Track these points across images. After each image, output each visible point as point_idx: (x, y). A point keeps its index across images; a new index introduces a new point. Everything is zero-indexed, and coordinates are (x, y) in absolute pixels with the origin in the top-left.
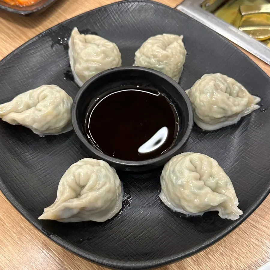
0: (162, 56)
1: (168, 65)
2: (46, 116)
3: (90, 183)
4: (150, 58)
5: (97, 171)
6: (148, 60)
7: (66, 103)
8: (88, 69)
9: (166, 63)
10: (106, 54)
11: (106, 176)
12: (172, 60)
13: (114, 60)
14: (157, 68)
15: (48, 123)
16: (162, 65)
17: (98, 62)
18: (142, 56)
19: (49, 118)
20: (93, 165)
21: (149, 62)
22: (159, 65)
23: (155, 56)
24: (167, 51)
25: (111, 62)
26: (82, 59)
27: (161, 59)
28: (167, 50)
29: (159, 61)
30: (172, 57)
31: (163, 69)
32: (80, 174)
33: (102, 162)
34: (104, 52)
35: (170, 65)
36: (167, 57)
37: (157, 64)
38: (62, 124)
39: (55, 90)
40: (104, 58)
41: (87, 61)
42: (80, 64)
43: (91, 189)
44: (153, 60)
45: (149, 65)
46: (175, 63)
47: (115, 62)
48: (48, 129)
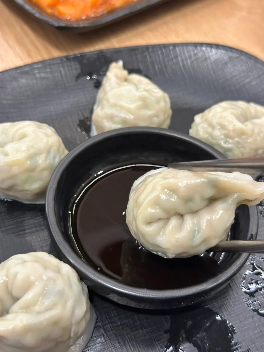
0: (234, 130)
1: (240, 146)
2: (11, 165)
3: (28, 297)
4: (213, 128)
5: (49, 279)
6: (210, 130)
7: (52, 155)
8: (111, 118)
9: (238, 143)
10: (145, 104)
11: (61, 294)
12: (249, 141)
13: (157, 116)
14: (220, 146)
15: (12, 177)
16: (230, 143)
17: (129, 111)
18: (202, 122)
19: (16, 170)
20: (46, 267)
21: (211, 135)
22: (225, 143)
23: (223, 127)
24: (246, 126)
25: (151, 117)
26: (108, 101)
27: (231, 134)
28: (247, 123)
29: (227, 136)
30: (251, 136)
31: (229, 150)
32: (16, 275)
33: (66, 268)
34: (143, 99)
35: (244, 147)
36: (241, 133)
37: (222, 139)
38: (35, 186)
39: (43, 131)
40: (140, 108)
41: (114, 105)
42: (103, 108)
43: (27, 308)
44: (217, 133)
45: (210, 138)
46: (253, 147)
47: (156, 119)
48: (11, 188)
